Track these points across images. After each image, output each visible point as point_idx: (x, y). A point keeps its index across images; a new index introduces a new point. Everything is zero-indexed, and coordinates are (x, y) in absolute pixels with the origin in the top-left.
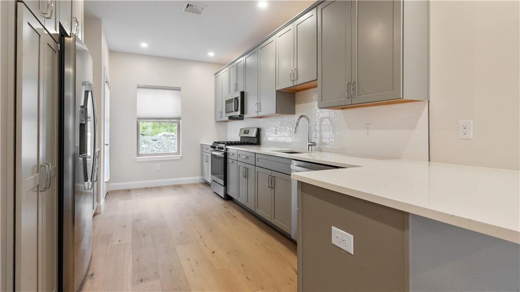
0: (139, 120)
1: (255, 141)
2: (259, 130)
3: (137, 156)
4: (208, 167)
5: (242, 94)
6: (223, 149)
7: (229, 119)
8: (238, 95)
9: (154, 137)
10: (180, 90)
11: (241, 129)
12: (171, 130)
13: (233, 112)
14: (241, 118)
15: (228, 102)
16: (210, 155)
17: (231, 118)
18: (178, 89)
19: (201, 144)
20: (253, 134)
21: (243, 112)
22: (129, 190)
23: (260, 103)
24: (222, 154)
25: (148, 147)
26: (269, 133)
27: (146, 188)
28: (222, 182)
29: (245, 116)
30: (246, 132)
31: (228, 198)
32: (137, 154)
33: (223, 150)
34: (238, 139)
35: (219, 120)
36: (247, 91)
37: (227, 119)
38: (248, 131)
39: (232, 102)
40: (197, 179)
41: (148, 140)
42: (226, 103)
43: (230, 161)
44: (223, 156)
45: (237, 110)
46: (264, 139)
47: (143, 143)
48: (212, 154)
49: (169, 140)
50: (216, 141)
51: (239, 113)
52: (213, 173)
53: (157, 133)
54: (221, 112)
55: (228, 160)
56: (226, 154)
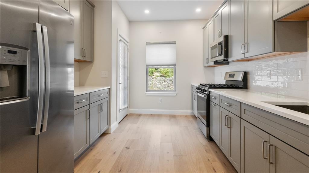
0: (148, 67)
1: (242, 85)
2: (246, 74)
3: (147, 92)
4: (196, 104)
5: (227, 38)
6: (206, 91)
7: (214, 64)
8: (222, 39)
10: (175, 44)
11: (226, 73)
13: (217, 56)
14: (226, 62)
15: (213, 48)
16: (197, 95)
17: (216, 62)
18: (174, 43)
19: (192, 85)
20: (239, 77)
21: (227, 55)
22: (140, 115)
23: (248, 43)
24: (205, 96)
25: (166, 84)
26: (260, 77)
27: (151, 115)
28: (205, 123)
29: (230, 60)
30: (232, 75)
32: (147, 90)
33: (206, 93)
34: (224, 82)
35: (207, 65)
36: (231, 34)
37: (212, 64)
38: (234, 75)
39: (216, 47)
40: (188, 112)
41: (166, 80)
42: (211, 50)
43: (212, 104)
44: (206, 98)
45: (221, 55)
47: (163, 82)
50: (202, 83)
51: (222, 57)
54: (208, 58)
55: (210, 102)
56: (208, 96)
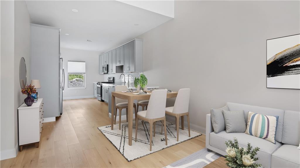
0: (69, 74)
1: (112, 81)
2: (114, 78)
4: (96, 91)
6: (100, 84)
8: (106, 66)
9: (71, 81)
11: (108, 77)
12: (79, 77)
16: (96, 87)
17: (104, 73)
18: (84, 62)
19: (94, 83)
20: (112, 79)
28: (100, 96)
29: (108, 73)
30: (110, 78)
31: (102, 101)
34: (107, 81)
35: (101, 74)
36: (109, 64)
39: (104, 68)
40: (92, 96)
43: (103, 88)
45: (106, 71)
46: (116, 81)
48: (97, 87)
49: (79, 82)
50: (98, 82)
52: (98, 93)
53: (72, 79)
54: (101, 71)
56: (101, 86)
